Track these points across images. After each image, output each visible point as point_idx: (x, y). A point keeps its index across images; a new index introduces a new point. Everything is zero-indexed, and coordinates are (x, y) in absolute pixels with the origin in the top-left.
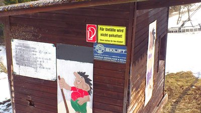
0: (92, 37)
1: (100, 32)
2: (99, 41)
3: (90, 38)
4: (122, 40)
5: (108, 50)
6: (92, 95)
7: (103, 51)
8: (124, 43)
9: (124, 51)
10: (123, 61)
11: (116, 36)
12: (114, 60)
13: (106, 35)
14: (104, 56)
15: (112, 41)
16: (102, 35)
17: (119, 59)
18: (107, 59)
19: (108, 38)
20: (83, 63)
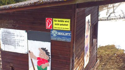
0: (49, 26)
1: (54, 23)
2: (54, 28)
3: (48, 27)
4: (68, 27)
5: (59, 34)
6: (50, 62)
7: (56, 34)
8: (69, 29)
9: (69, 34)
10: (69, 40)
11: (64, 25)
12: (64, 40)
13: (58, 24)
14: (57, 38)
15: (62, 28)
16: (55, 24)
17: (67, 39)
18: (59, 39)
19: (59, 26)
20: (44, 42)
